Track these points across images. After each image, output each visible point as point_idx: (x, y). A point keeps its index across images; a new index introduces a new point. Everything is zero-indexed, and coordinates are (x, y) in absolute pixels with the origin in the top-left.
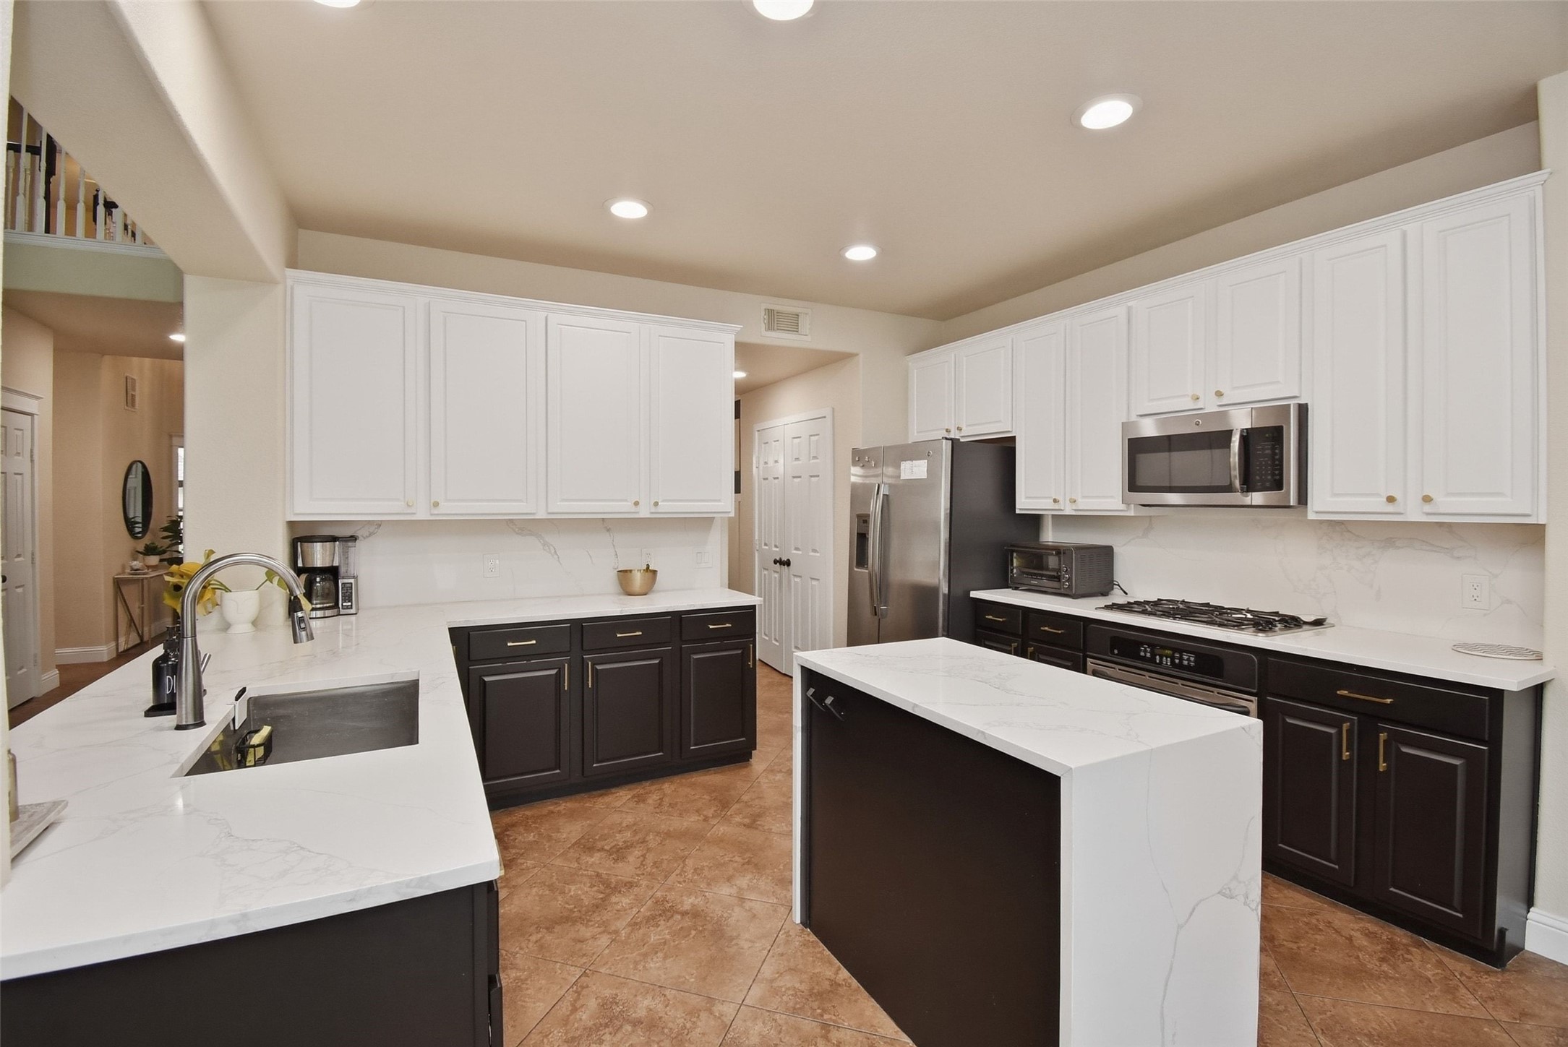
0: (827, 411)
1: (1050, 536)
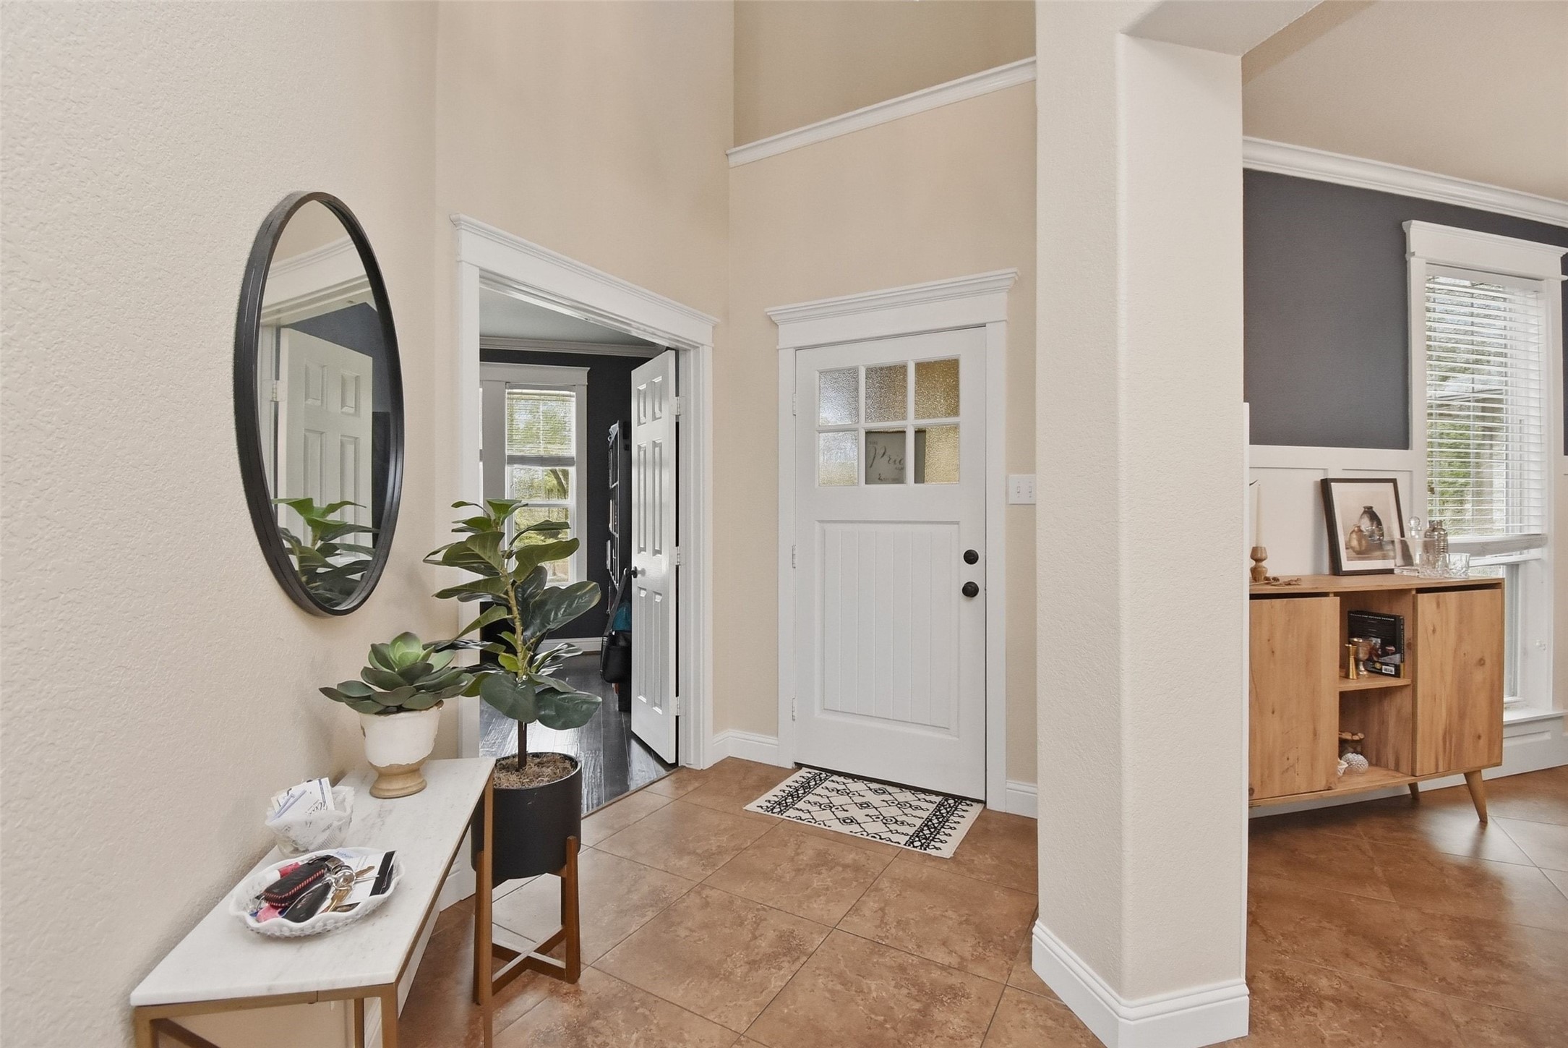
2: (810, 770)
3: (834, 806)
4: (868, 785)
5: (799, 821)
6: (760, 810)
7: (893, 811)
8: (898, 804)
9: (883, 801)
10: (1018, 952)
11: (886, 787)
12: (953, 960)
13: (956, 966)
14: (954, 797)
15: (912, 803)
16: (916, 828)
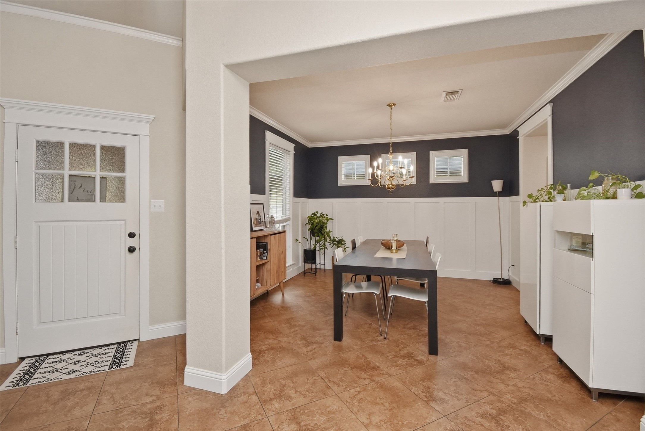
2: (32, 359)
3: (58, 369)
4: (74, 353)
5: (40, 383)
6: (9, 388)
7: (95, 359)
8: (95, 355)
9: (86, 357)
10: (176, 383)
11: (84, 351)
12: (154, 398)
13: (156, 399)
14: (123, 343)
15: (103, 352)
16: (111, 361)
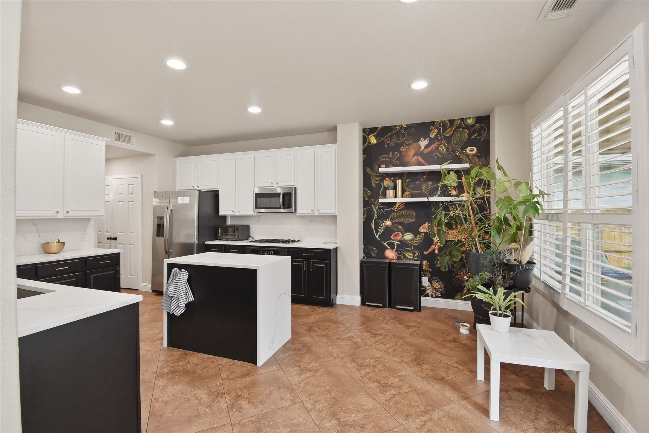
0: (139, 176)
1: (229, 222)
